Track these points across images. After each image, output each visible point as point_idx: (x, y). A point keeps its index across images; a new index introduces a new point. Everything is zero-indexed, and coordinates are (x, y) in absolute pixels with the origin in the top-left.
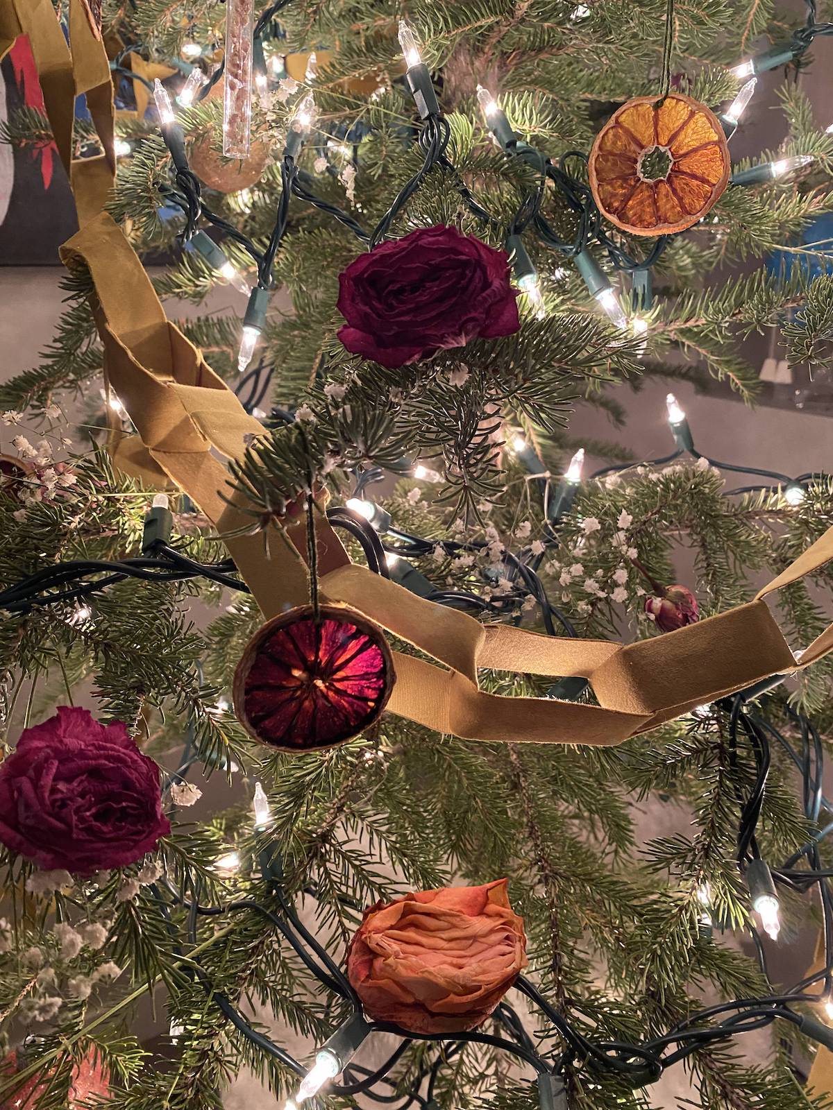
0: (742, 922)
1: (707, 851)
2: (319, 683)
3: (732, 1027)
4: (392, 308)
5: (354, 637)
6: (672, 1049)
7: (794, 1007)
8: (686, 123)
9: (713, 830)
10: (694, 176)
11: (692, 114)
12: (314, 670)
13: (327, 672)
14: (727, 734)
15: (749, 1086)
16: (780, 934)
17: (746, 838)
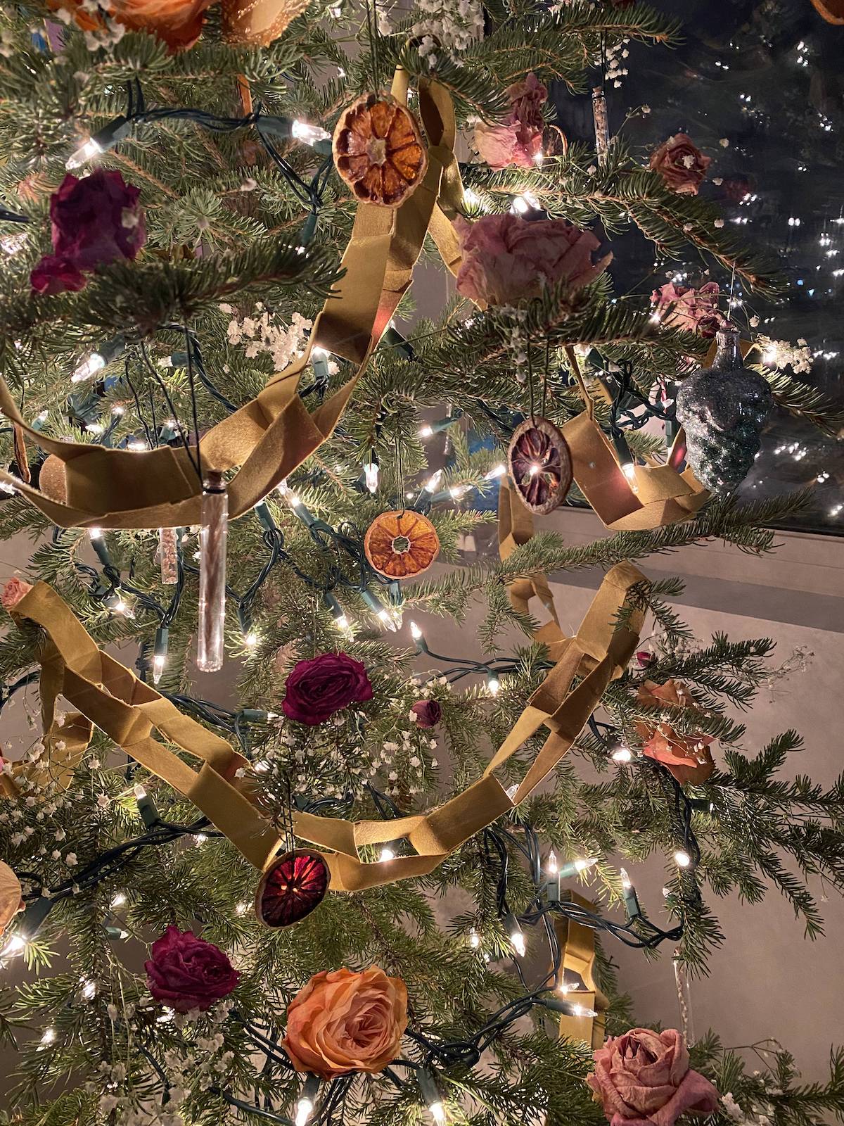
0: (507, 953)
1: (483, 917)
2: (295, 890)
3: (513, 1016)
4: (315, 700)
5: (310, 861)
6: (483, 1041)
7: (543, 997)
8: (414, 526)
9: (484, 904)
10: (422, 549)
11: (417, 521)
12: (291, 884)
13: (298, 883)
14: (482, 846)
15: (523, 1046)
16: (526, 953)
17: (502, 903)
